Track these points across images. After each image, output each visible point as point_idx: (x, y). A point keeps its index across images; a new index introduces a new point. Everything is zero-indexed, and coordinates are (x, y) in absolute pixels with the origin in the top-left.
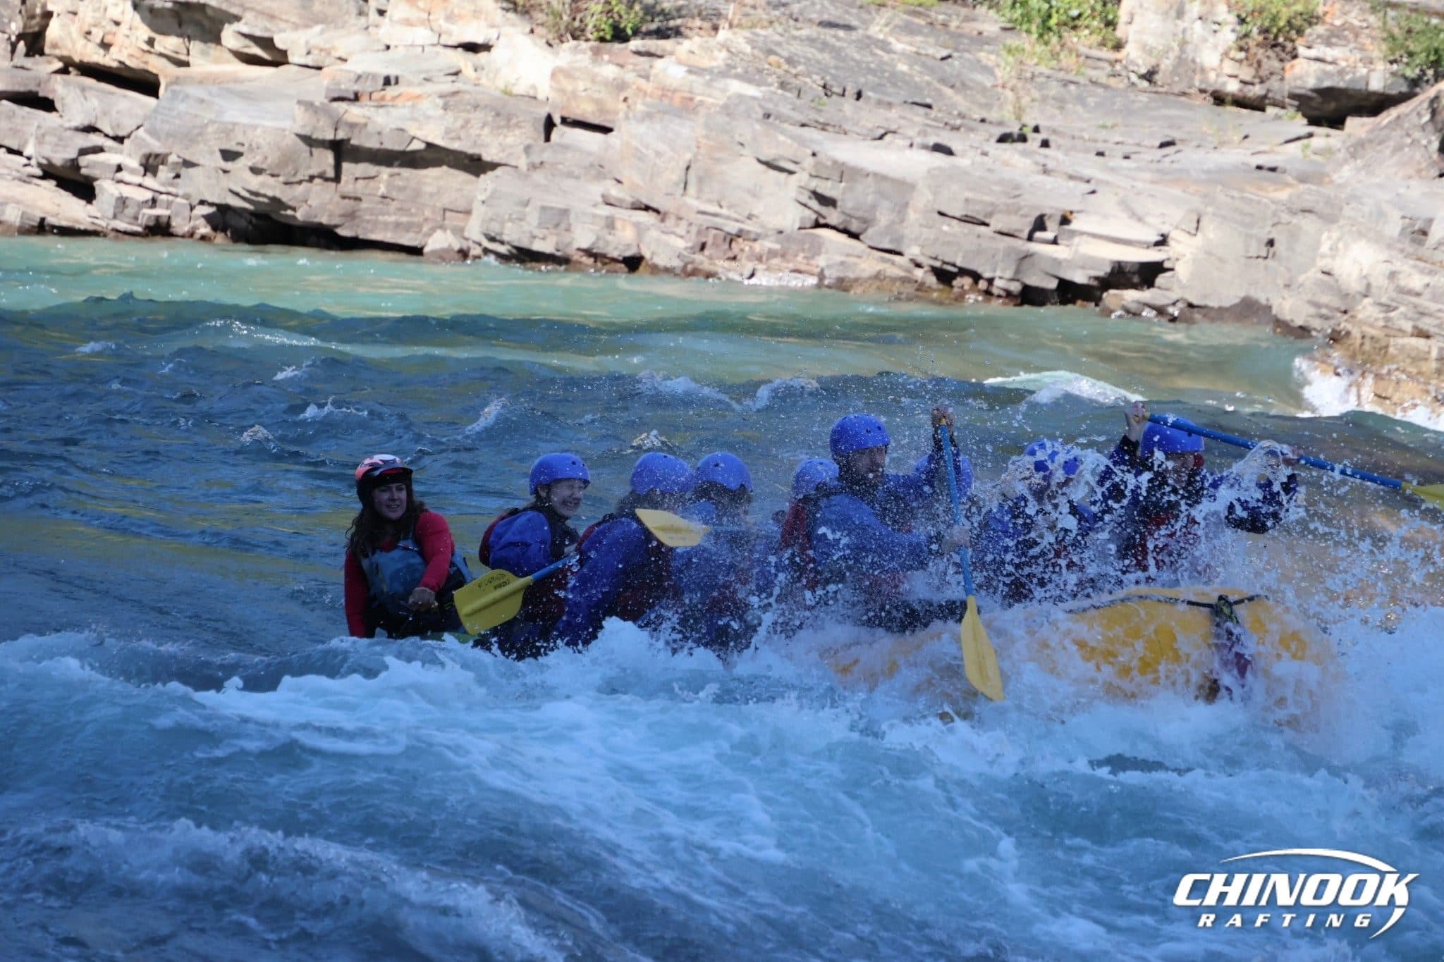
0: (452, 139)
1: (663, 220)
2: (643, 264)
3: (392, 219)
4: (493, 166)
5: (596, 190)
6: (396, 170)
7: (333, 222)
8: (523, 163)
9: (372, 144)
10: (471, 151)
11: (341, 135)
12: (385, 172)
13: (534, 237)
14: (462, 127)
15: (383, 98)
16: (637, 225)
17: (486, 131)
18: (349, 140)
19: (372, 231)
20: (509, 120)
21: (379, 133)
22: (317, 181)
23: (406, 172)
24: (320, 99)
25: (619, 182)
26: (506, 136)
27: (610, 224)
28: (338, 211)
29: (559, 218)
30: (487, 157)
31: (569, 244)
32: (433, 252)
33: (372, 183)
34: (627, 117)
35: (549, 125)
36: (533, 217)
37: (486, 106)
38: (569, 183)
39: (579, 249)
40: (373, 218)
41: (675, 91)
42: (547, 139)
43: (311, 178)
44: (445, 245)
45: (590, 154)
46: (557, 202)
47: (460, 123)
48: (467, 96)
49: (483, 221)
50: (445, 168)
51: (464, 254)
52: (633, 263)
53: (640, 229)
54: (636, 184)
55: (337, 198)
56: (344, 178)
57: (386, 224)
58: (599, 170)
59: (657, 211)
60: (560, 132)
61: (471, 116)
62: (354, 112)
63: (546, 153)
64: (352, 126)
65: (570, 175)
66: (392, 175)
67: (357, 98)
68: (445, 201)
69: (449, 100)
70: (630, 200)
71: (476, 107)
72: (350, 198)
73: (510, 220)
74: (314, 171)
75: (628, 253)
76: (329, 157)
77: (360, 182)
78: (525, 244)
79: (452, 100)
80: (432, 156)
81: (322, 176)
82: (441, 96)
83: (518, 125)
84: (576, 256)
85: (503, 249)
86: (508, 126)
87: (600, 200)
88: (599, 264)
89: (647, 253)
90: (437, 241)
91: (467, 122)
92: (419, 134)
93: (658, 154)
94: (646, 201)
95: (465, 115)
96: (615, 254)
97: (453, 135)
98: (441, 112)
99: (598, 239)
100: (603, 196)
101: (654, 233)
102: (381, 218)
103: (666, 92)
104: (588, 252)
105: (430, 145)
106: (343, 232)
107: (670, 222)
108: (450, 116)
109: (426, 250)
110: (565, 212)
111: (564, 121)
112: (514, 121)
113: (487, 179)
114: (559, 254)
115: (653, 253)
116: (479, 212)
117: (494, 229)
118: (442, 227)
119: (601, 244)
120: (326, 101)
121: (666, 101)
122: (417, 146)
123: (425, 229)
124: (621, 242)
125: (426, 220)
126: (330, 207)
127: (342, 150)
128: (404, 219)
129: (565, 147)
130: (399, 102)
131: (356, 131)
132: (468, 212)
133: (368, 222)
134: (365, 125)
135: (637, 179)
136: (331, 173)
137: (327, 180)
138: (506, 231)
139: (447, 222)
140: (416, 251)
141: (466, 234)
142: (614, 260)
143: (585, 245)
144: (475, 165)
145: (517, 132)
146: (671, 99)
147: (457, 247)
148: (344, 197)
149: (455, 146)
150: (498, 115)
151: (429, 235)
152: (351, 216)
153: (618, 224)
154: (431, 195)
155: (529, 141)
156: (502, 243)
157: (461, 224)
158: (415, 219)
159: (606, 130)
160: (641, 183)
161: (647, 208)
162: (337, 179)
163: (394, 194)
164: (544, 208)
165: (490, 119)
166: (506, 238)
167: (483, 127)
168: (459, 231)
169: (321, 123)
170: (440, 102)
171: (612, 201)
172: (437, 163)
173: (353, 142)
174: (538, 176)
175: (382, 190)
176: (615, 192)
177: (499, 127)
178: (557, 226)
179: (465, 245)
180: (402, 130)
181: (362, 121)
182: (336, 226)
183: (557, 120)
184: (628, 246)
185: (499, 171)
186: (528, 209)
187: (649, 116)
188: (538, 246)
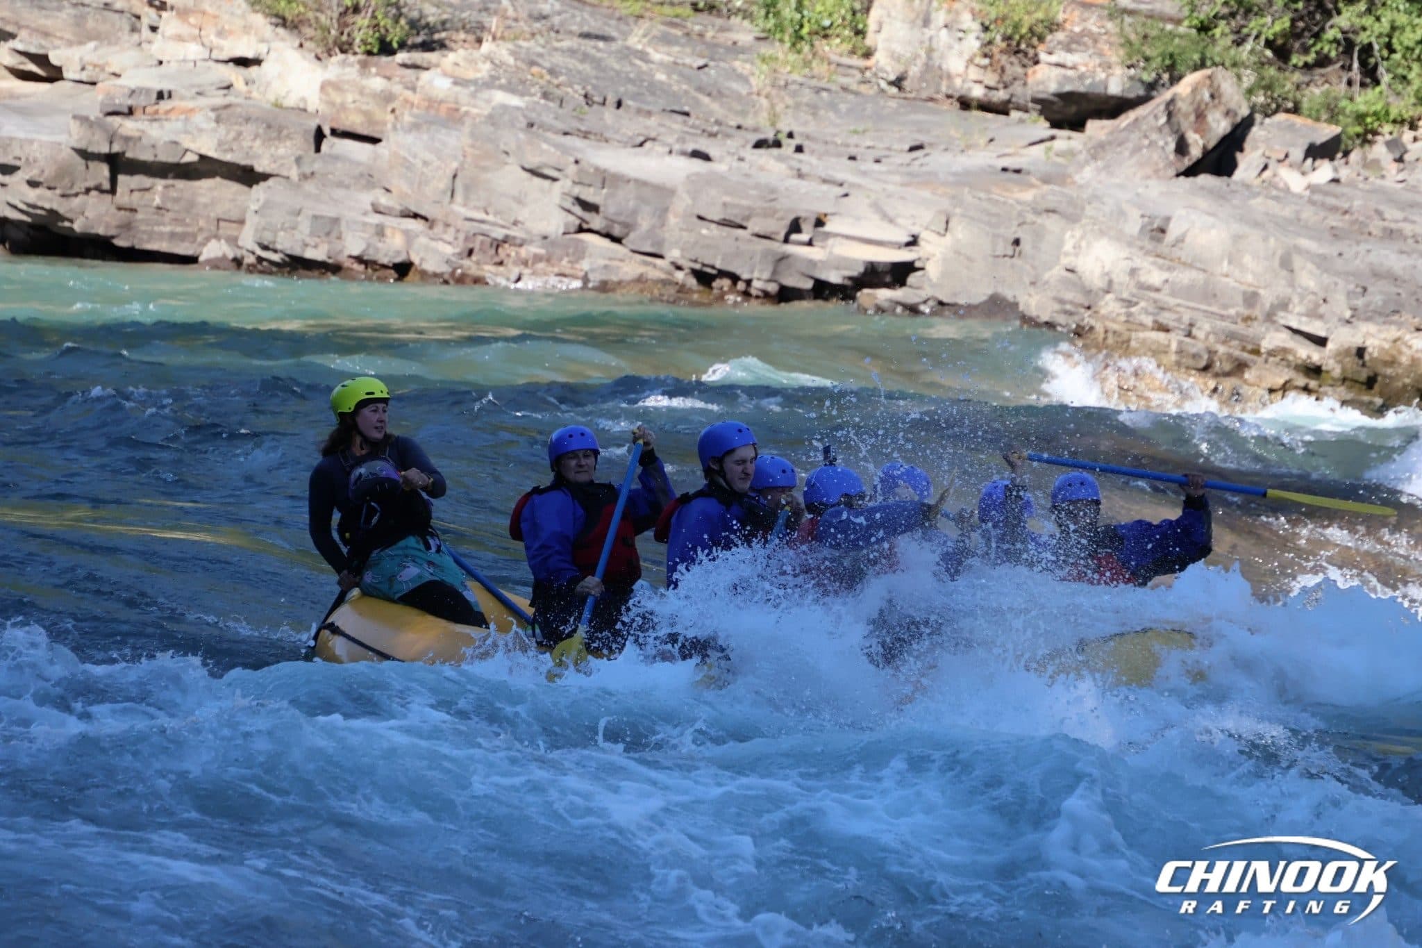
0: (226, 151)
1: (431, 227)
2: (413, 269)
3: (168, 229)
4: (265, 177)
5: (366, 199)
6: (170, 182)
7: (111, 232)
8: (294, 173)
9: (146, 156)
10: (243, 162)
11: (116, 148)
12: (160, 184)
13: (306, 245)
14: (235, 139)
15: (157, 112)
16: (407, 233)
17: (258, 143)
18: (124, 153)
19: (148, 241)
20: (280, 132)
21: (154, 146)
22: (94, 193)
23: (181, 184)
24: (94, 114)
25: (388, 190)
26: (277, 148)
27: (380, 232)
28: (114, 223)
29: (330, 227)
30: (259, 168)
31: (341, 251)
32: (208, 262)
33: (147, 195)
34: (395, 128)
35: (319, 136)
36: (305, 226)
37: (257, 119)
38: (340, 193)
39: (350, 257)
40: (149, 228)
41: (441, 102)
42: (318, 150)
43: (88, 191)
44: (220, 254)
45: (359, 164)
46: (329, 211)
47: (232, 135)
48: (239, 110)
49: (256, 230)
50: (218, 179)
51: (238, 262)
52: (403, 269)
53: (409, 236)
54: (403, 192)
55: (113, 210)
56: (119, 190)
57: (161, 235)
58: (368, 179)
59: (426, 219)
60: (329, 144)
61: (243, 128)
62: (128, 126)
63: (316, 164)
64: (127, 139)
65: (340, 185)
66: (166, 187)
67: (130, 112)
68: (219, 211)
69: (221, 114)
70: (398, 208)
71: (248, 120)
72: (125, 209)
73: (282, 229)
74: (91, 184)
75: (398, 260)
76: (104, 170)
77: (136, 194)
78: (297, 251)
79: (224, 113)
80: (205, 168)
81: (98, 188)
82: (214, 109)
83: (288, 137)
84: (348, 263)
85: (276, 257)
86: (279, 138)
87: (369, 208)
88: (370, 271)
89: (415, 259)
90: (212, 250)
91: (239, 134)
92: (192, 146)
93: (426, 163)
94: (414, 209)
95: (236, 128)
96: (385, 261)
97: (226, 147)
98: (213, 125)
99: (369, 246)
100: (373, 205)
101: (423, 240)
102: (156, 228)
103: (432, 103)
104: (359, 259)
105: (203, 158)
106: (120, 242)
107: (439, 229)
108: (222, 130)
109: (201, 259)
110: (336, 221)
111: (334, 132)
112: (285, 132)
113: (259, 190)
114: (330, 261)
115: (422, 260)
116: (252, 222)
117: (267, 238)
118: (217, 237)
119: (371, 251)
120: (101, 115)
121: (432, 112)
122: (190, 158)
123: (200, 239)
124: (391, 248)
125: (201, 229)
126: (107, 219)
127: (118, 164)
128: (179, 229)
129: (336, 158)
130: (173, 116)
131: (131, 144)
132: (242, 222)
133: (144, 232)
134: (140, 138)
135: (405, 188)
136: (107, 186)
137: (102, 191)
138: (279, 240)
139: (221, 232)
140: (191, 260)
141: (240, 243)
142: (384, 267)
143: (356, 253)
144: (248, 176)
145: (288, 143)
146: (438, 110)
147: (231, 255)
148: (120, 209)
149: (228, 157)
150: (269, 127)
151: (203, 244)
152: (127, 226)
153: (388, 232)
154: (206, 206)
155: (300, 153)
156: (275, 251)
157: (235, 233)
158: (190, 230)
159: (374, 141)
160: (409, 192)
161: (416, 216)
162: (113, 191)
163: (169, 206)
164: (315, 217)
165: (261, 131)
166: (279, 247)
167: (254, 139)
168: (233, 241)
169: (96, 137)
170: (212, 115)
171: (382, 209)
172: (210, 174)
173: (129, 155)
174: (309, 187)
175: (157, 201)
176: (384, 200)
177: (270, 139)
178: (328, 234)
179: (239, 254)
180: (176, 143)
181: (137, 134)
182: (113, 237)
183: (327, 131)
184: (398, 253)
185: (271, 182)
186: (300, 219)
187: (415, 127)
188: (310, 254)
